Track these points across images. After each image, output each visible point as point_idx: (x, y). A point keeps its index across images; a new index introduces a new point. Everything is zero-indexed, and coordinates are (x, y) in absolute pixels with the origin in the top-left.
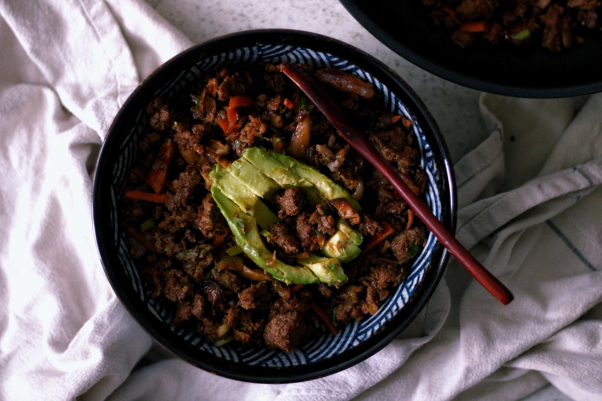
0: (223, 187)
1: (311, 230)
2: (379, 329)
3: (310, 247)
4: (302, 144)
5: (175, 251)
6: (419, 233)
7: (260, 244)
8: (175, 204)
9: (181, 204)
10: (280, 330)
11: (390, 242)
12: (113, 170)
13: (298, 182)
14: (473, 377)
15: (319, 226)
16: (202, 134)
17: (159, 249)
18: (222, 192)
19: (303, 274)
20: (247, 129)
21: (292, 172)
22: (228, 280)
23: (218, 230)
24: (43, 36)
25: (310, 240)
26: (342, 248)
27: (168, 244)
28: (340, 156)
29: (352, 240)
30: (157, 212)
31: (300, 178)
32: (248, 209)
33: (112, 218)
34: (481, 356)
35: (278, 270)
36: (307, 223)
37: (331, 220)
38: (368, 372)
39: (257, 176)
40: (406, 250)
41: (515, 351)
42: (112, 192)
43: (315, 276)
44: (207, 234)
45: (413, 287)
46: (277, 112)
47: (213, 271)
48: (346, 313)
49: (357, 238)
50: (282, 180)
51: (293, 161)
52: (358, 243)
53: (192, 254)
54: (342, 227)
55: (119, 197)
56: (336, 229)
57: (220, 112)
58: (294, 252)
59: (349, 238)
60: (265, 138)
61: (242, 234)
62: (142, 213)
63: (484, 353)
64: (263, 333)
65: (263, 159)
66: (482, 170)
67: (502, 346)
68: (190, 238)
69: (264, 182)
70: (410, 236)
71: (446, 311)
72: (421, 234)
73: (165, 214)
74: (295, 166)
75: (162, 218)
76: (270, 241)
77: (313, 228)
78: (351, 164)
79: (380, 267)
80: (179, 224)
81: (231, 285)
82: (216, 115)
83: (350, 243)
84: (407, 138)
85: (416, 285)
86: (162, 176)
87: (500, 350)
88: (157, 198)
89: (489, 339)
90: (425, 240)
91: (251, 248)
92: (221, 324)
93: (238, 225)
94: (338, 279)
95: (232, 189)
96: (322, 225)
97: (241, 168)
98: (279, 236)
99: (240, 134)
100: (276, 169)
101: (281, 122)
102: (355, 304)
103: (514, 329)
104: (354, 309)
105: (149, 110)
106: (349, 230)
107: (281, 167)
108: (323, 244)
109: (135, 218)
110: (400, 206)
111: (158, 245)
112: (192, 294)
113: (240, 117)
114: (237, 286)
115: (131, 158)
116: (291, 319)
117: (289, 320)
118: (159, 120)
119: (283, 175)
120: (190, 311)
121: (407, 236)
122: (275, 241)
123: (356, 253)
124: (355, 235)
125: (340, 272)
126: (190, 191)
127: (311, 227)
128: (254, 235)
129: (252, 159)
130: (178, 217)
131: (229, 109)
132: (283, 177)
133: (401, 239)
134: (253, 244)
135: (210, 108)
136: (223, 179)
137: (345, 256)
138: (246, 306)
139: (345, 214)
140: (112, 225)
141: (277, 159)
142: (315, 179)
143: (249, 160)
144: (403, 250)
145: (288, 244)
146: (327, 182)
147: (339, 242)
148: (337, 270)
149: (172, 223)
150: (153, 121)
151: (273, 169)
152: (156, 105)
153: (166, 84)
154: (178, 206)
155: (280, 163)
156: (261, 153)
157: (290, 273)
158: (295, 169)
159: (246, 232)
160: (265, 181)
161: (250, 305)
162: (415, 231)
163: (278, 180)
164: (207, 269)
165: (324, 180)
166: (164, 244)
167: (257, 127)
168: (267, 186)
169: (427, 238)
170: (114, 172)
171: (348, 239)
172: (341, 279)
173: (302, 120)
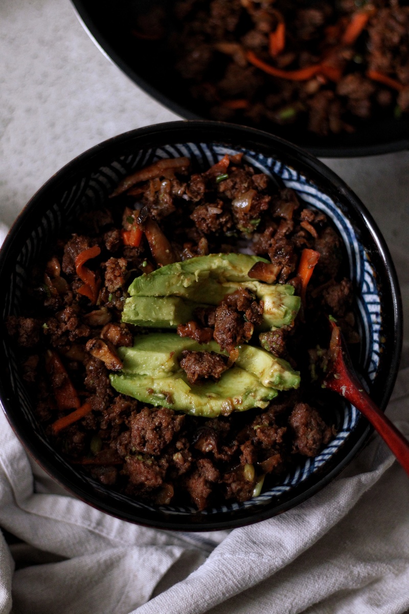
2: (380, 346)
12: (24, 416)
16: (75, 315)
20: (108, 276)
26: (280, 306)
29: (284, 293)
42: (40, 438)
45: (371, 285)
49: (285, 288)
51: (176, 265)
52: (291, 292)
60: (132, 270)
62: (82, 435)
65: (151, 282)
83: (284, 297)
85: (373, 281)
88: (82, 412)
99: (107, 288)
106: (273, 287)
109: (80, 445)
113: (94, 271)
118: (27, 334)
123: (297, 301)
124: (282, 287)
141: (160, 274)
142: (207, 263)
147: (274, 303)
152: (13, 323)
160: (165, 302)
165: (215, 257)
167: (116, 266)
168: (171, 305)
171: (279, 295)
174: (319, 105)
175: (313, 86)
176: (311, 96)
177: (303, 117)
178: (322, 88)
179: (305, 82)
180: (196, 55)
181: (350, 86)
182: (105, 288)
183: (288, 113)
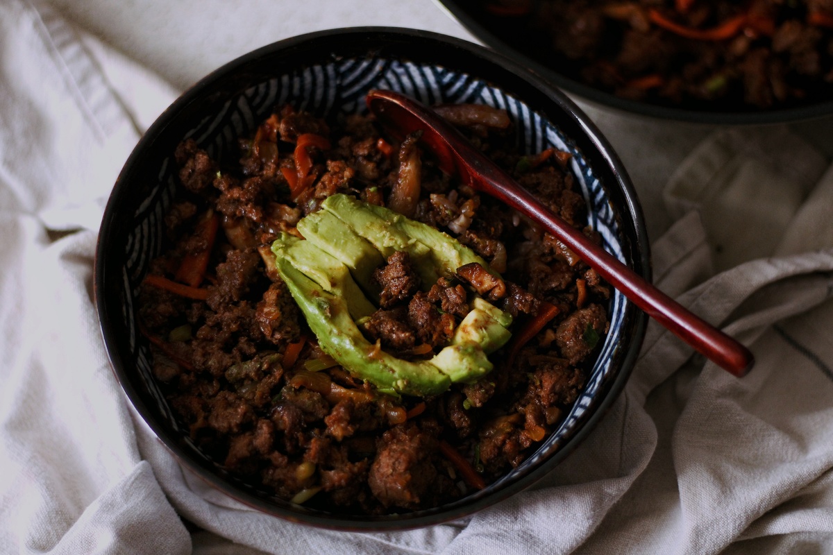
0: (293, 258)
1: (431, 308)
3: (431, 336)
4: (408, 195)
5: (224, 363)
6: (597, 312)
7: (355, 331)
8: (222, 296)
9: (231, 298)
10: (394, 464)
11: (555, 331)
12: (127, 244)
13: (406, 244)
14: (707, 545)
15: (444, 302)
16: (258, 189)
17: (199, 361)
18: (292, 263)
19: (425, 371)
20: (325, 178)
21: (396, 229)
22: (309, 399)
23: (289, 329)
24: (21, 142)
25: (431, 324)
26: (481, 328)
27: (214, 353)
28: (467, 210)
29: (496, 318)
30: (195, 311)
31: (409, 238)
32: (334, 285)
33: (125, 314)
34: (715, 509)
35: (386, 366)
36: (426, 300)
37: (461, 291)
38: (538, 546)
39: (345, 233)
40: (580, 338)
41: (768, 497)
42: (126, 278)
43: (444, 374)
44: (273, 335)
46: (368, 158)
47: (284, 390)
48: (495, 446)
49: (502, 315)
50: (382, 240)
51: (397, 215)
52: (505, 322)
53: (250, 367)
54: (479, 303)
55: (136, 293)
56: (468, 305)
57: (283, 162)
58: (408, 342)
59: (491, 315)
60: (352, 188)
61: (326, 317)
62: (171, 311)
63: (720, 503)
64: (367, 477)
65: (351, 209)
66: (680, 262)
67: (746, 493)
68: (245, 347)
69: (355, 242)
70: (584, 317)
71: (652, 443)
72: (600, 314)
73: (207, 314)
74: (400, 222)
75: (202, 321)
76: (370, 327)
77: (434, 307)
78: (484, 225)
79: (542, 369)
80: (228, 325)
81: (314, 405)
82: (278, 165)
83: (492, 323)
84: (563, 181)
85: (600, 382)
86: (201, 262)
87: (743, 499)
88: (194, 293)
89: (724, 484)
90: (608, 323)
91: (341, 336)
92: (300, 462)
93: (320, 306)
94: (479, 367)
95: (307, 258)
96: (448, 300)
97: (320, 221)
98: (384, 321)
99: (315, 189)
100: (372, 224)
101: (375, 170)
102: (508, 433)
103: (761, 474)
104: (507, 441)
105: (179, 153)
106: (490, 306)
107: (379, 221)
108: (451, 327)
109: (161, 317)
110: (563, 277)
111: (198, 358)
112: (253, 418)
113: (314, 163)
114: (323, 407)
115: (153, 244)
116: (410, 447)
117: (407, 448)
118: (193, 171)
119: (384, 232)
120: (251, 443)
121: (579, 318)
122: (378, 327)
123: (504, 336)
124: (499, 312)
125: (482, 358)
126: (243, 275)
127: (431, 305)
128: (346, 321)
129: (335, 209)
130: (227, 314)
131: (296, 155)
132: (384, 236)
133: (571, 323)
134: (344, 331)
135: (269, 157)
136: (294, 248)
137: (487, 340)
138: (337, 431)
139: (481, 283)
140: (126, 322)
141: (372, 211)
142: (433, 239)
143: (331, 210)
144: (576, 338)
145: (398, 329)
146: (451, 243)
147: (476, 321)
148: (477, 355)
149: (218, 326)
150: (185, 172)
151: (368, 224)
152: (188, 147)
153: (203, 121)
154: (227, 301)
155: (378, 216)
156: (348, 201)
157: (404, 369)
158: (401, 226)
159: (333, 314)
160: (357, 241)
161: (344, 429)
162: (591, 309)
163: (377, 240)
164: (276, 389)
165: (446, 240)
166: (206, 355)
167: (339, 172)
168: (361, 249)
169: (610, 320)
170: (128, 248)
171: (489, 317)
172: (484, 368)
173: (406, 160)
174: (753, 67)
175: (740, 46)
176: (741, 59)
177: (736, 86)
178: (753, 45)
179: (729, 41)
180: (581, 25)
181: (788, 36)
182: (313, 189)
183: (716, 83)
